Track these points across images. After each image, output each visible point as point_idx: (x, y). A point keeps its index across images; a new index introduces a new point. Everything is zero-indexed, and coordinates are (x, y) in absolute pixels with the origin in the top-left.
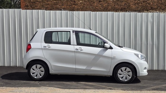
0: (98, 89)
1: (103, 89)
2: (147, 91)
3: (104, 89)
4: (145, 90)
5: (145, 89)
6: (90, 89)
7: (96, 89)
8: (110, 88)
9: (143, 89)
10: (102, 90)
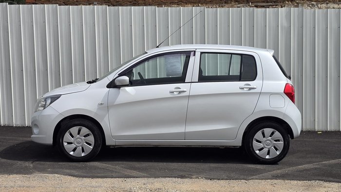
0: (155, 178)
1: (165, 177)
2: (260, 181)
3: (167, 177)
4: (257, 179)
5: (257, 177)
6: (137, 177)
7: (150, 177)
8: (181, 173)
9: (253, 175)
10: (163, 179)
